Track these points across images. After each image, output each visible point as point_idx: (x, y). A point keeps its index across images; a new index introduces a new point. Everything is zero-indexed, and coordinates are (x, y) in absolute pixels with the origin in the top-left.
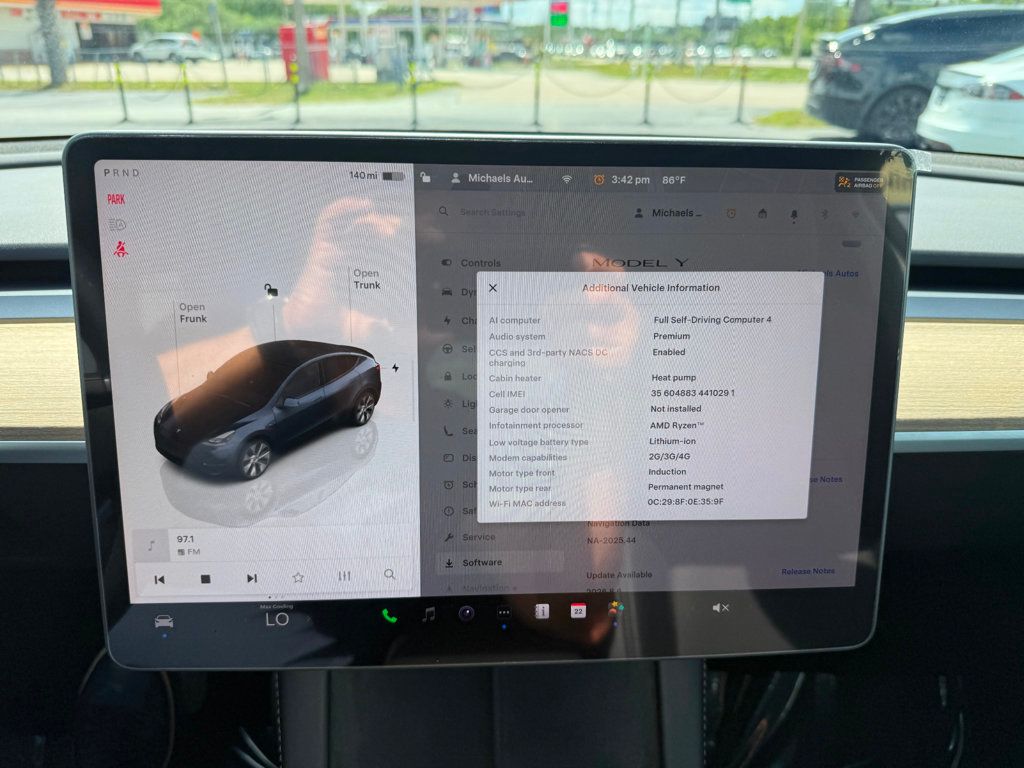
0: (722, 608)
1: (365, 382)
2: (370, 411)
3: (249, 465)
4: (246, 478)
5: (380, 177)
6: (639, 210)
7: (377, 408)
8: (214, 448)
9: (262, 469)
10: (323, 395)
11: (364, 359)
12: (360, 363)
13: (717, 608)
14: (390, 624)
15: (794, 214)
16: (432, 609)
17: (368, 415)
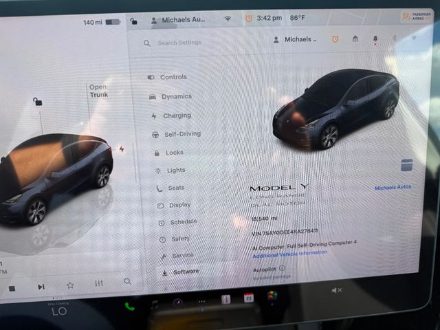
0: (337, 290)
1: (102, 159)
2: (107, 178)
3: (33, 216)
4: (32, 224)
5: (104, 23)
6: (276, 38)
7: (112, 176)
8: (9, 206)
9: (41, 218)
10: (75, 169)
11: (101, 144)
12: (97, 147)
13: (334, 290)
14: (131, 311)
15: (375, 38)
16: (157, 301)
17: (105, 181)
